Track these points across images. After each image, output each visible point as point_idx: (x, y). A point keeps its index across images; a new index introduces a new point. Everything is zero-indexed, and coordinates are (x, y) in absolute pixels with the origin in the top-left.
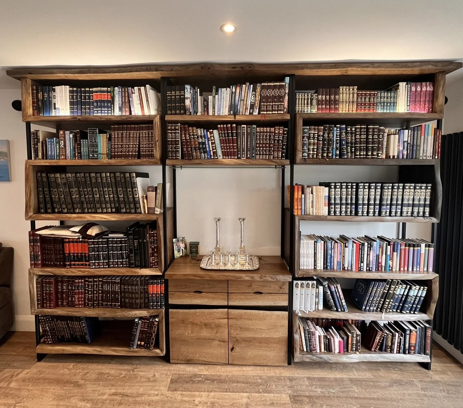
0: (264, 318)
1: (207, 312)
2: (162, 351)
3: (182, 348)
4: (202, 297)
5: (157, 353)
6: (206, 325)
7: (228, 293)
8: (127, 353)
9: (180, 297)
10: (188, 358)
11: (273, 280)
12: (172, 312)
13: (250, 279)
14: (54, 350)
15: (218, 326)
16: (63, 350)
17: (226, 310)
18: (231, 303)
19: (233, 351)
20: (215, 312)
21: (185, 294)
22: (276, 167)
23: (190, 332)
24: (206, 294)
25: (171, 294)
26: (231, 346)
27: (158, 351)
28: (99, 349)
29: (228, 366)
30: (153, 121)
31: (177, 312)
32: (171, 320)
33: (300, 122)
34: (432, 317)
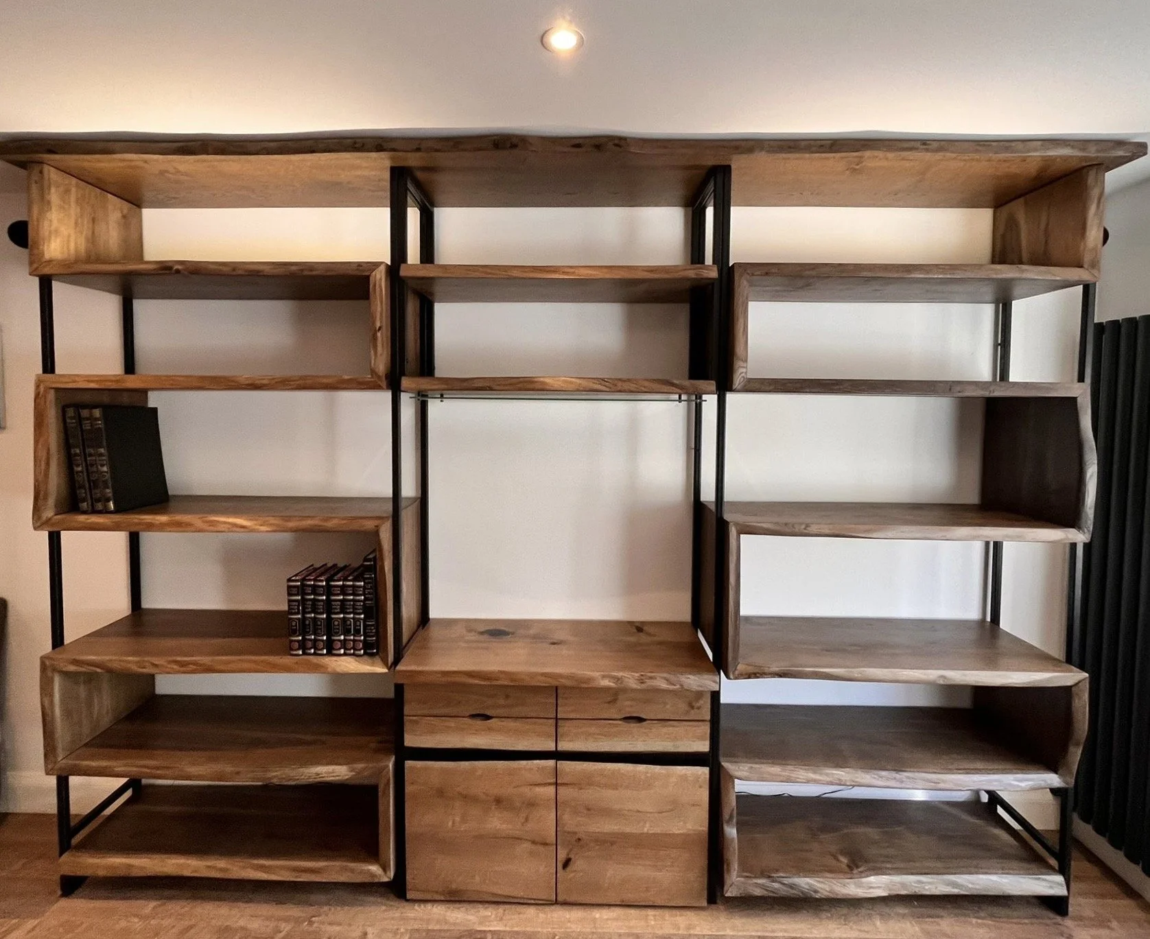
0: (648, 784)
1: (502, 769)
2: (385, 868)
3: (439, 860)
4: (490, 729)
5: (373, 875)
6: (498, 801)
7: (556, 718)
8: (294, 874)
9: (432, 730)
10: (454, 886)
11: (672, 687)
12: (412, 768)
13: (612, 684)
14: (106, 867)
15: (532, 804)
16: (129, 866)
17: (551, 762)
18: (565, 746)
19: (568, 869)
20: (524, 768)
21: (445, 721)
22: (680, 397)
23: (458, 819)
24: (499, 723)
25: (411, 721)
26: (562, 856)
27: (374, 868)
28: (221, 863)
29: (557, 907)
30: (368, 277)
31: (426, 769)
32: (409, 789)
33: (742, 285)
34: (1072, 781)
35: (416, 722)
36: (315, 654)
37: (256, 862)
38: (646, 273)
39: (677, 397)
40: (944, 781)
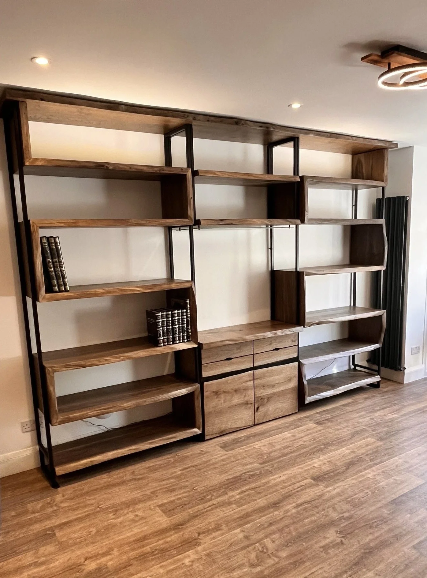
0: (280, 373)
1: (237, 378)
2: (199, 429)
3: (217, 421)
4: (233, 363)
5: (195, 432)
6: (236, 391)
7: (253, 354)
8: (166, 441)
9: (212, 368)
10: (222, 429)
11: (291, 333)
12: (206, 385)
13: (274, 336)
14: (81, 465)
15: (246, 389)
16: (91, 462)
17: (252, 372)
18: (256, 364)
19: (258, 411)
20: (244, 376)
21: (217, 363)
22: (289, 226)
23: (222, 402)
24: (236, 360)
25: (204, 366)
26: (256, 406)
27: (196, 430)
28: (134, 447)
29: (255, 426)
30: (186, 175)
31: (211, 384)
32: (205, 394)
33: (306, 184)
34: (381, 345)
35: (207, 366)
36: (168, 344)
37: (149, 442)
38: (279, 178)
39: (288, 226)
40: (355, 352)
